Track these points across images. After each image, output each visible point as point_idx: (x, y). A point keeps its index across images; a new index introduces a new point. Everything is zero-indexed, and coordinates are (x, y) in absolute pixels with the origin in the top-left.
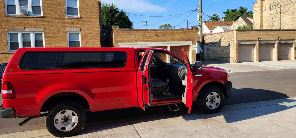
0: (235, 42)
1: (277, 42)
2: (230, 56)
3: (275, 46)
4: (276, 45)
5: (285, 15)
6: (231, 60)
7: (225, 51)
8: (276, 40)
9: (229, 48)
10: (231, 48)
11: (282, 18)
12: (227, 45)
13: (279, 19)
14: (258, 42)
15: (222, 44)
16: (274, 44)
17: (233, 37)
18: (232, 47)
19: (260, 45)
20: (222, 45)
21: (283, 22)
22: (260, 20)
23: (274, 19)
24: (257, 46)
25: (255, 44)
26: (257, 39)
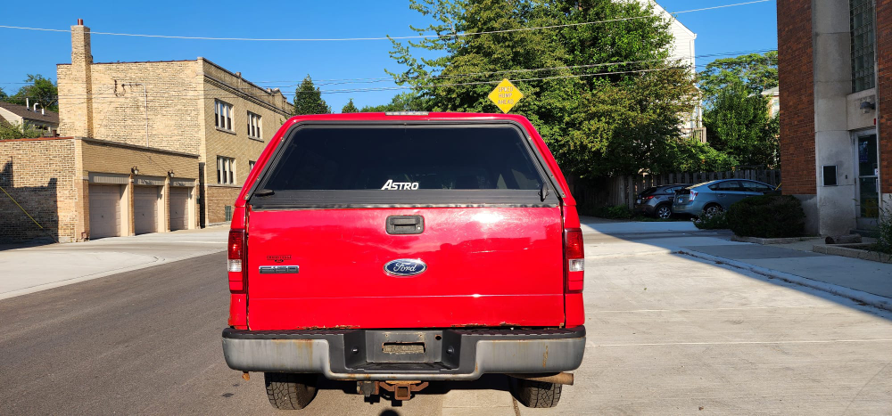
0: (79, 176)
1: (167, 182)
2: (56, 222)
3: (162, 193)
4: (164, 192)
5: (159, 116)
6: (60, 232)
7: (34, 204)
8: (163, 178)
9: (55, 195)
10: (61, 193)
11: (151, 123)
12: (45, 182)
13: (142, 123)
14: (130, 180)
15: (15, 178)
16: (159, 188)
17: (69, 158)
18: (66, 192)
19: (136, 188)
20: (18, 182)
21: (154, 133)
22: (85, 118)
23: (129, 122)
24: (130, 190)
25: (125, 185)
26: (130, 172)
